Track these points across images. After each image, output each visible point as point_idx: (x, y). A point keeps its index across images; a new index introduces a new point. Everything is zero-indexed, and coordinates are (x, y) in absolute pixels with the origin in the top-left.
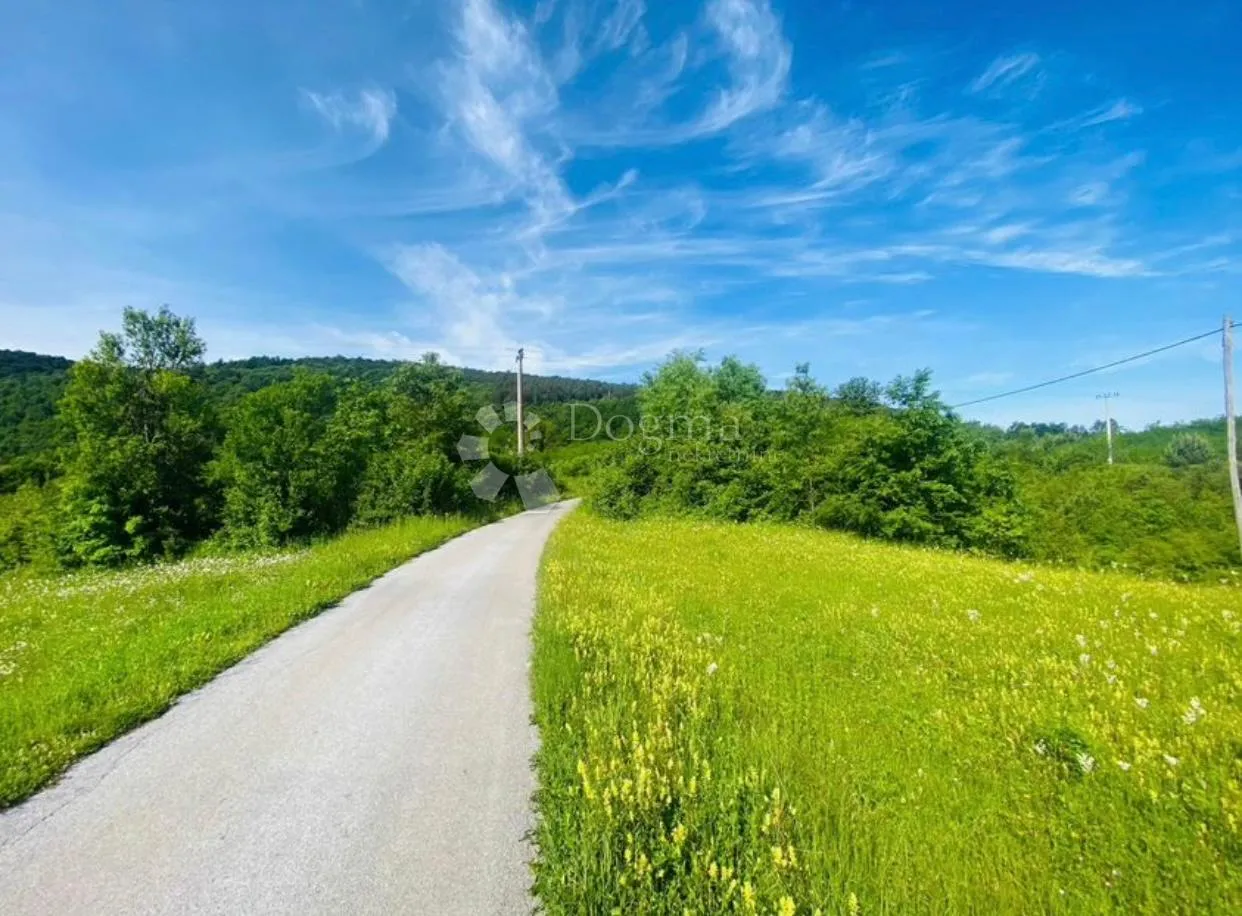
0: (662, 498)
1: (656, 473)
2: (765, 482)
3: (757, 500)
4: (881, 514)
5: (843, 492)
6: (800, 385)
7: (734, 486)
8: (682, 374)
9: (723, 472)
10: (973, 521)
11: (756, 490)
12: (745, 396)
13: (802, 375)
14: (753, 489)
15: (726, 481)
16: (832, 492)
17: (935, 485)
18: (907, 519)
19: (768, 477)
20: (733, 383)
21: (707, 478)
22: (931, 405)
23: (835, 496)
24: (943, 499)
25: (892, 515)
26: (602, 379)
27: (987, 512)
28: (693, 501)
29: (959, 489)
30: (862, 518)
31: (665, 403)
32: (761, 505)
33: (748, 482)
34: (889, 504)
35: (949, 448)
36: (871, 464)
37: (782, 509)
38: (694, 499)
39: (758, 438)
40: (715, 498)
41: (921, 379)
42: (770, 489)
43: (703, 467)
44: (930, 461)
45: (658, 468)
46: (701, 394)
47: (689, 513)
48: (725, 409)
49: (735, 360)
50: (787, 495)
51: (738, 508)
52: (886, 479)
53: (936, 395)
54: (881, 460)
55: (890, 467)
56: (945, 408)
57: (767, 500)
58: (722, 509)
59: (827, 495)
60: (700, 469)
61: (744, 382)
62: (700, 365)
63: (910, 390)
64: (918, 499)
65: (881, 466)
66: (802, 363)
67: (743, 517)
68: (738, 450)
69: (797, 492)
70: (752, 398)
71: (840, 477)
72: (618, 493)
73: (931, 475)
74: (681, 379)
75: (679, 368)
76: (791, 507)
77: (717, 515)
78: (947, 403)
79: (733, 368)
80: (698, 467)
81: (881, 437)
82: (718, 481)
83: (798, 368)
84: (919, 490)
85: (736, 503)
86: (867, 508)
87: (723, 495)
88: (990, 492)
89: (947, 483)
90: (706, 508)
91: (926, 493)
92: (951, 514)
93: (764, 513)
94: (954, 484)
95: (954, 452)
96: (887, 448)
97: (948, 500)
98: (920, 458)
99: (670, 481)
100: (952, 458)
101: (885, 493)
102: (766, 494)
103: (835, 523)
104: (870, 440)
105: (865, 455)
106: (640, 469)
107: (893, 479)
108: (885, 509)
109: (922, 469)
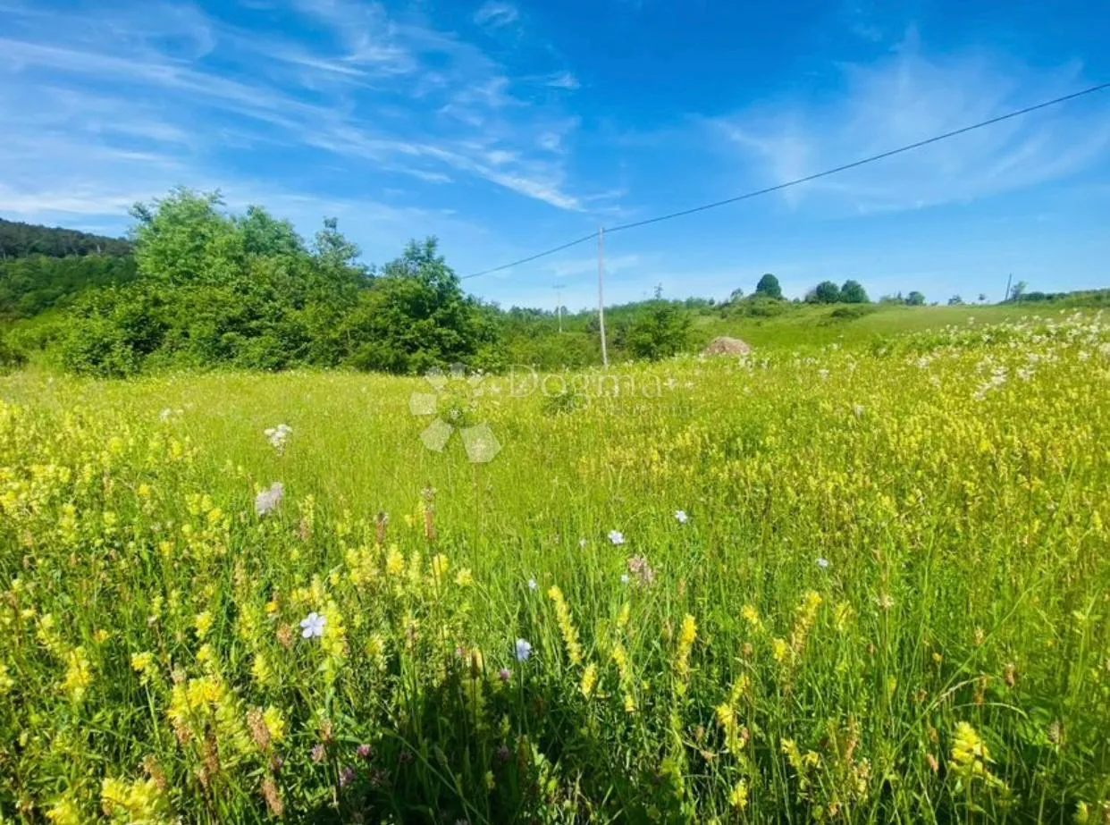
0: (178, 354)
1: (165, 327)
2: (303, 334)
3: (295, 351)
4: (408, 356)
5: (376, 340)
6: (330, 240)
7: (269, 339)
8: (192, 215)
9: (254, 324)
10: (472, 357)
11: (293, 341)
12: (279, 252)
13: (330, 229)
14: (290, 341)
15: (256, 332)
16: (365, 340)
17: (444, 331)
18: (427, 358)
19: (306, 329)
20: (264, 237)
21: (234, 330)
22: (439, 267)
23: (369, 343)
24: (449, 341)
25: (414, 356)
26: (85, 229)
27: (480, 352)
28: (218, 354)
29: (459, 332)
30: (391, 360)
31: (171, 245)
32: (300, 356)
33: (284, 334)
34: (413, 347)
35: (452, 301)
36: (396, 314)
37: (322, 358)
38: (219, 352)
39: (295, 294)
40: (247, 351)
41: (431, 245)
42: (309, 340)
43: (229, 318)
44: (439, 313)
45: (168, 320)
46: (220, 241)
47: (213, 368)
48: (254, 260)
49: (263, 211)
50: (326, 346)
51: (275, 359)
52: (408, 327)
53: (441, 259)
54: (405, 312)
55: (410, 316)
56: (449, 271)
57: (306, 351)
58: (256, 361)
59: (362, 343)
60: (225, 321)
61: (278, 238)
62: (216, 207)
63: (423, 253)
64: (433, 342)
65: (404, 316)
66: (330, 218)
67: (279, 366)
68: (271, 303)
69: (335, 342)
70: (287, 254)
71: (373, 326)
72: (107, 348)
73: (442, 323)
74: (194, 221)
75: (189, 208)
76: (331, 357)
77: (250, 366)
78: (450, 267)
79: (262, 219)
80: (222, 316)
81: (402, 291)
82: (250, 333)
83: (326, 222)
84: (433, 335)
85: (271, 354)
86: (395, 351)
87: (256, 347)
88: (483, 338)
89: (452, 329)
90: (236, 360)
91: (439, 338)
92: (457, 355)
93: (305, 363)
94: (457, 330)
95: (455, 304)
96: (409, 302)
97: (453, 342)
98: (433, 309)
99: (186, 335)
100: (455, 309)
101: (408, 337)
102: (304, 345)
103: (371, 365)
104: (394, 294)
105: (391, 307)
106: (140, 322)
107: (413, 326)
108: (409, 352)
109: (435, 319)
